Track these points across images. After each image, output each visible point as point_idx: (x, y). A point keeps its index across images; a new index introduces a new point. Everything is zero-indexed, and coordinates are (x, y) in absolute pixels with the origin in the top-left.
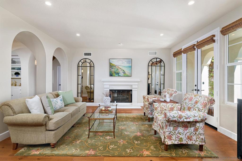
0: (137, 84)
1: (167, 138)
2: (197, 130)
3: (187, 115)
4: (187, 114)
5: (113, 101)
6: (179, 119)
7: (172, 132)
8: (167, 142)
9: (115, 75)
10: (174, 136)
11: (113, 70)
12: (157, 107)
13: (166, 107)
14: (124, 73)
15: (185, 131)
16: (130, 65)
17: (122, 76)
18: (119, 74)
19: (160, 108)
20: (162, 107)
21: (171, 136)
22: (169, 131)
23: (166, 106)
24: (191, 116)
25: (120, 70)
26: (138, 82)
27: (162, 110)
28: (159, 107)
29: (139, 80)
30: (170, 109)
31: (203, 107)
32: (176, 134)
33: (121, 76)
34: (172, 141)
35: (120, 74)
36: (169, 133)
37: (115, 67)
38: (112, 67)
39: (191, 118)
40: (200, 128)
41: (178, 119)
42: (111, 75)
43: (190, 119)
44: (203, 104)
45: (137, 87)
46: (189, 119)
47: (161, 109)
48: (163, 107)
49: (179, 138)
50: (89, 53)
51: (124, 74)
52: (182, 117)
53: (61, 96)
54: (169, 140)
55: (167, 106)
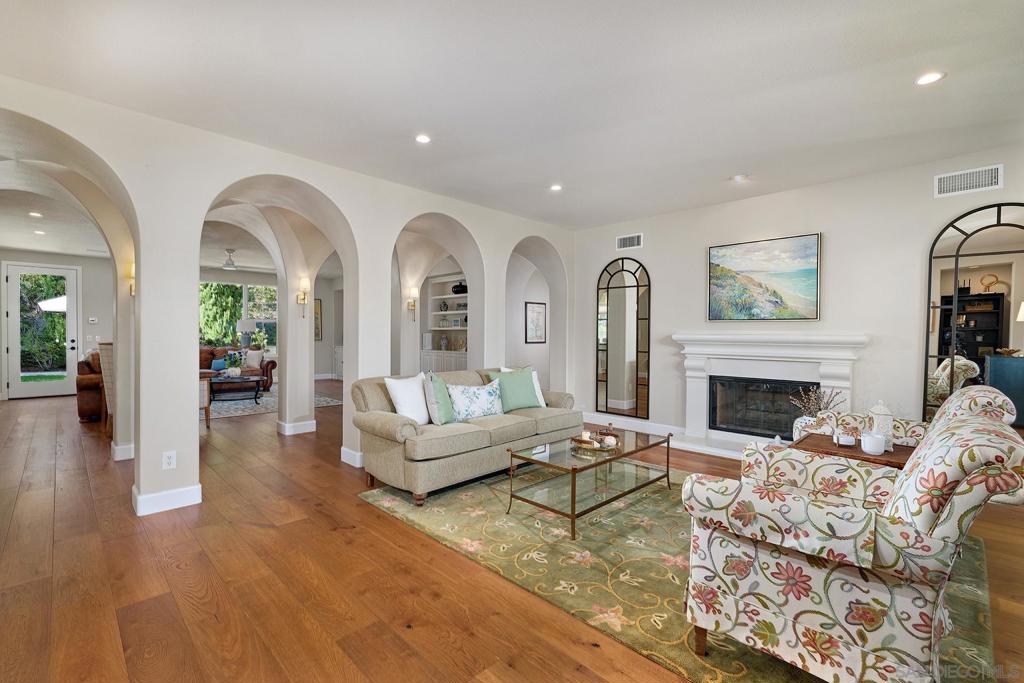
0: (849, 354)
1: (693, 592)
2: (872, 620)
3: (783, 514)
4: (785, 509)
5: (724, 426)
6: (739, 523)
7: (721, 578)
8: (692, 612)
9: (731, 313)
10: (730, 598)
11: (724, 294)
12: (752, 462)
13: (798, 470)
14: (778, 302)
15: (791, 596)
16: (808, 267)
17: (767, 316)
18: (750, 308)
19: (768, 469)
20: (777, 469)
21: (715, 595)
22: (704, 567)
23: (799, 467)
24: (808, 527)
25: (755, 291)
26: (855, 346)
27: (772, 480)
28: (764, 466)
29: (860, 336)
30: (819, 487)
31: (922, 501)
32: (740, 592)
33: (762, 316)
34: (721, 618)
35: (755, 311)
36: (706, 578)
37: (731, 281)
38: (719, 281)
39: (807, 535)
40: (892, 613)
41: (732, 520)
42: (714, 315)
43: (803, 539)
44: (927, 481)
45: (845, 370)
46: (797, 536)
47: (768, 477)
48: (784, 467)
49: (755, 618)
50: (632, 235)
51: (777, 311)
52: (755, 517)
53: (495, 383)
54: (703, 607)
55: (811, 468)
